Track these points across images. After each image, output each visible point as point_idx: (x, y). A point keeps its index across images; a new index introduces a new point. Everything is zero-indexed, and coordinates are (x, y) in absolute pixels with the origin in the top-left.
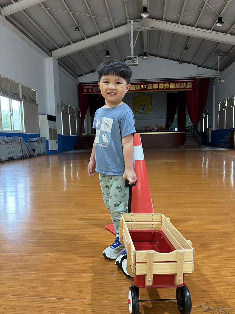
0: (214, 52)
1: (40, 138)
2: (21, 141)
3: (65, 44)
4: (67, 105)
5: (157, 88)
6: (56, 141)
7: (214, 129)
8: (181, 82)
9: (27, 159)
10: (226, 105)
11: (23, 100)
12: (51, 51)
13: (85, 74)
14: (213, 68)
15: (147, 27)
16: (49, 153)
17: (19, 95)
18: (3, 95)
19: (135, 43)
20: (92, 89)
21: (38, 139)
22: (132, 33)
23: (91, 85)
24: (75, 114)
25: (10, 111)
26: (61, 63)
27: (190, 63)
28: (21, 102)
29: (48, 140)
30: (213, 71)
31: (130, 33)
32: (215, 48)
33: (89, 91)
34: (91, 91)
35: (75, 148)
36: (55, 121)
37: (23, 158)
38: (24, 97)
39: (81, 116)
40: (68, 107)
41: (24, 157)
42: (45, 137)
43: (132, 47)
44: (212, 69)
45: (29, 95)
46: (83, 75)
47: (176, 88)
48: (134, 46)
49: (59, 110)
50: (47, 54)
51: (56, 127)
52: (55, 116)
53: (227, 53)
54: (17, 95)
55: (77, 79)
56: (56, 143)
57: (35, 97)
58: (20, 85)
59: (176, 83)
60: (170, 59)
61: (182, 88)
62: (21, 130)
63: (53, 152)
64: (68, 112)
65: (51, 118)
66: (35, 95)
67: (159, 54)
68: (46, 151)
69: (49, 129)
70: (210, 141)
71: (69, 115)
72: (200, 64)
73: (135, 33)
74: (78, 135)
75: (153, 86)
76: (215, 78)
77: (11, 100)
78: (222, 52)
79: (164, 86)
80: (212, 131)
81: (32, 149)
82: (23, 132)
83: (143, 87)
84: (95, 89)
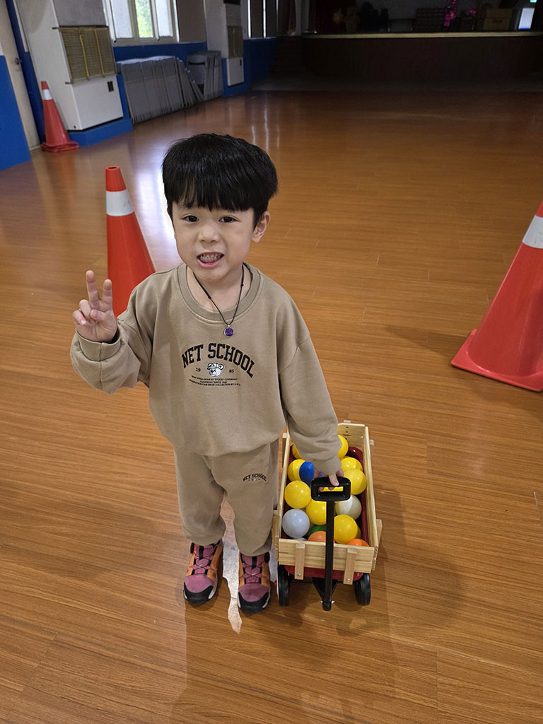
1: (210, 56)
2: (178, 67)
6: (241, 58)
9: (192, 112)
16: (227, 93)
21: (208, 58)
29: (226, 59)
36: (239, 4)
37: (184, 109)
41: (185, 105)
42: (220, 51)
51: (240, 20)
56: (241, 64)
62: (172, 35)
63: (236, 90)
68: (222, 88)
69: (229, 27)
74: (280, 36)
81: (199, 86)
82: (176, 40)
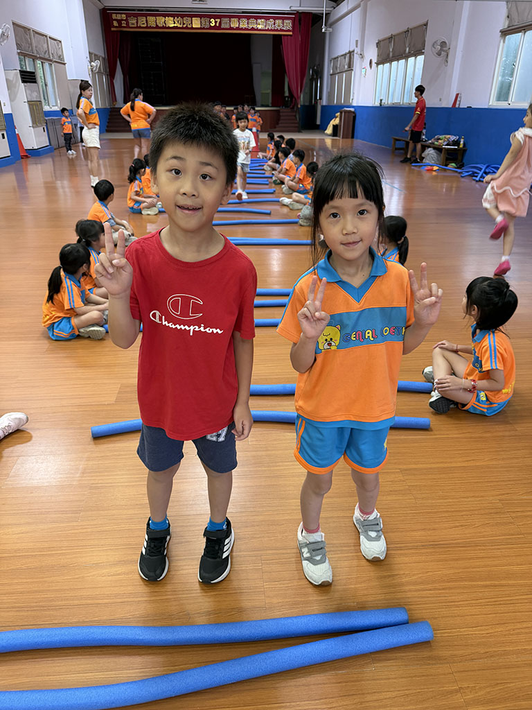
5: (238, 26)
7: (324, 103)
8: (275, 19)
10: (339, 66)
20: (127, 20)
23: (124, 13)
33: (123, 25)
34: (125, 25)
47: (267, 28)
59: (266, 19)
61: (276, 28)
75: (230, 21)
79: (248, 24)
83: (214, 24)
84: (132, 21)
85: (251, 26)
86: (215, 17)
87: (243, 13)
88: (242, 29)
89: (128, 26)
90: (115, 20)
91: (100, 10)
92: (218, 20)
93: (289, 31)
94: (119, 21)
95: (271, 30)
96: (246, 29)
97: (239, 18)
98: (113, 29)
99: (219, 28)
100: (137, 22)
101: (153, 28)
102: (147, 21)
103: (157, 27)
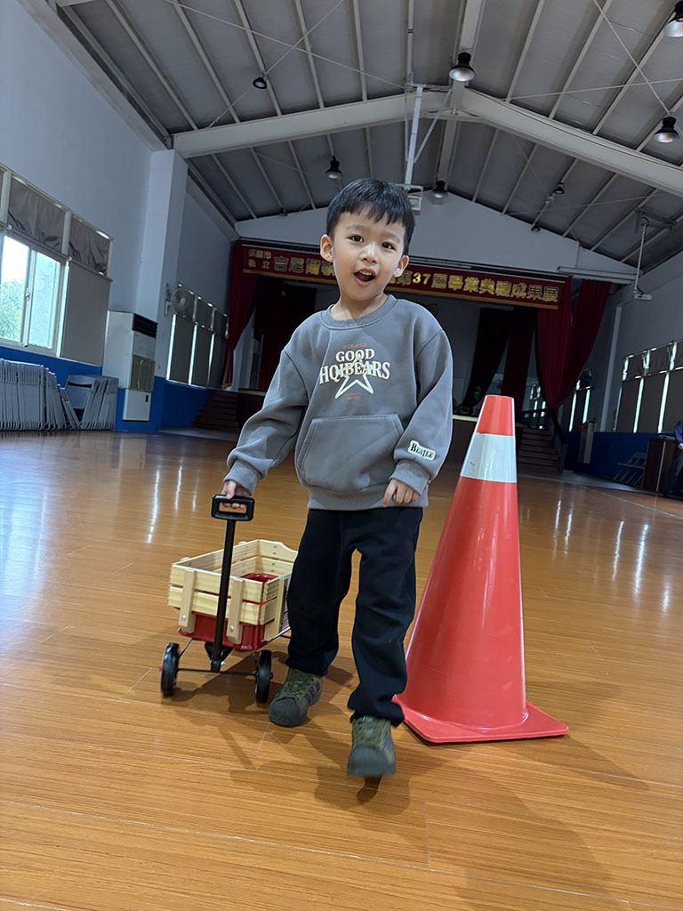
0: (633, 212)
1: (102, 380)
2: (45, 379)
3: (217, 120)
4: (193, 297)
5: (460, 288)
6: (147, 394)
7: (602, 429)
8: (528, 283)
9: (56, 435)
10: (646, 366)
11: (71, 259)
12: (171, 132)
13: (258, 217)
14: (624, 257)
15: (459, 112)
16: (120, 427)
17: (59, 244)
18: (13, 235)
19: (421, 149)
20: (271, 261)
21: (96, 381)
22: (414, 120)
23: (270, 250)
24: (212, 327)
25: (27, 286)
26: (194, 172)
27: (561, 233)
28: (63, 264)
29: (125, 389)
30: (620, 265)
31: (411, 122)
32: (640, 203)
33: (264, 267)
34: (267, 267)
35: (198, 424)
36: (154, 336)
37: (43, 430)
38: (73, 251)
39: (227, 333)
40: (195, 303)
41: (46, 427)
42: (118, 379)
43: (411, 160)
44: (619, 260)
45: (90, 250)
46: (251, 218)
47: (512, 296)
48: (417, 157)
49: (169, 306)
50: (158, 140)
51: (153, 354)
52: (155, 321)
53: (670, 222)
54: (55, 242)
55: (233, 225)
56: (147, 400)
57: (105, 256)
58: (67, 216)
59: (514, 281)
60: (506, 213)
61: (528, 297)
62: (50, 347)
63: (134, 428)
64: (194, 317)
65: (144, 326)
66: (107, 252)
67: (479, 194)
68: (112, 420)
69: (134, 356)
70: (587, 460)
71: (196, 327)
72: (588, 241)
73: (424, 123)
74: (212, 388)
75: (448, 279)
76: (625, 285)
77: (33, 252)
78: (655, 217)
79: (479, 285)
80: (595, 433)
81: (75, 409)
82: (55, 354)
83: (419, 280)
84: (280, 263)
85: (485, 290)
86: (422, 270)
87: (473, 268)
88: (467, 293)
89: (272, 269)
90: (252, 258)
91: (232, 242)
92: (428, 276)
93: (551, 303)
94: (259, 261)
95: (520, 299)
96: (474, 293)
97: (465, 275)
98: (245, 271)
99: (428, 287)
100: (288, 265)
101: (313, 276)
102: (305, 265)
103: (321, 275)
